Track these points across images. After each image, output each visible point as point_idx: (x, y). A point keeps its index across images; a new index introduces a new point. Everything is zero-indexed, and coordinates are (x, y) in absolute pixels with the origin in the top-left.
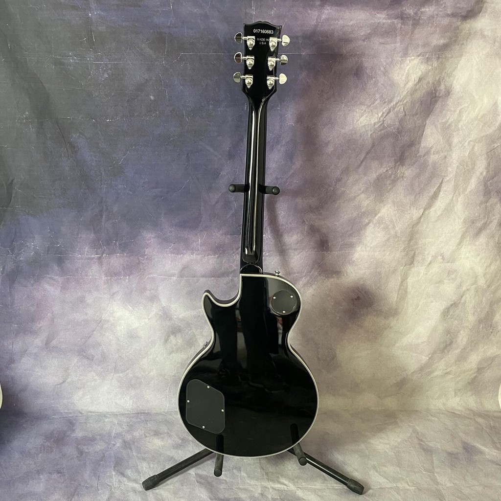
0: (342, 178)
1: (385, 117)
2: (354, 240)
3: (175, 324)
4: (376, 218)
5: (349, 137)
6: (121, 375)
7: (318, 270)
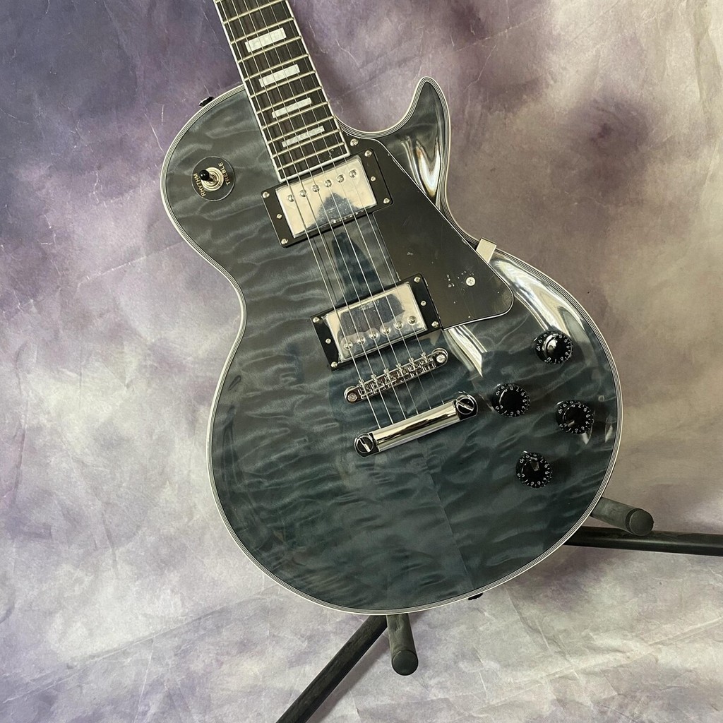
3: (197, 377)
6: (130, 546)
7: (480, 98)
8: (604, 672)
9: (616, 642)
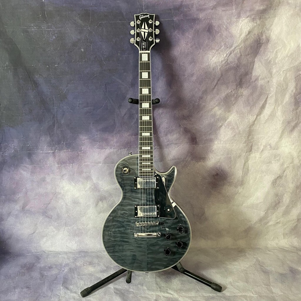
0: (203, 97)
1: (228, 57)
2: (213, 137)
3: (102, 194)
4: (227, 122)
5: (206, 70)
6: (69, 228)
7: (191, 157)
8: (167, 297)
9: (172, 293)
